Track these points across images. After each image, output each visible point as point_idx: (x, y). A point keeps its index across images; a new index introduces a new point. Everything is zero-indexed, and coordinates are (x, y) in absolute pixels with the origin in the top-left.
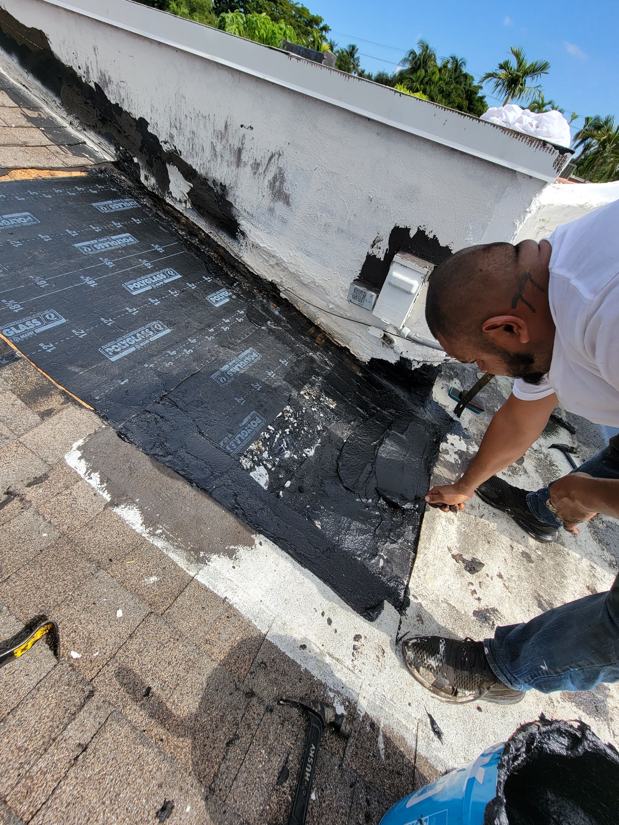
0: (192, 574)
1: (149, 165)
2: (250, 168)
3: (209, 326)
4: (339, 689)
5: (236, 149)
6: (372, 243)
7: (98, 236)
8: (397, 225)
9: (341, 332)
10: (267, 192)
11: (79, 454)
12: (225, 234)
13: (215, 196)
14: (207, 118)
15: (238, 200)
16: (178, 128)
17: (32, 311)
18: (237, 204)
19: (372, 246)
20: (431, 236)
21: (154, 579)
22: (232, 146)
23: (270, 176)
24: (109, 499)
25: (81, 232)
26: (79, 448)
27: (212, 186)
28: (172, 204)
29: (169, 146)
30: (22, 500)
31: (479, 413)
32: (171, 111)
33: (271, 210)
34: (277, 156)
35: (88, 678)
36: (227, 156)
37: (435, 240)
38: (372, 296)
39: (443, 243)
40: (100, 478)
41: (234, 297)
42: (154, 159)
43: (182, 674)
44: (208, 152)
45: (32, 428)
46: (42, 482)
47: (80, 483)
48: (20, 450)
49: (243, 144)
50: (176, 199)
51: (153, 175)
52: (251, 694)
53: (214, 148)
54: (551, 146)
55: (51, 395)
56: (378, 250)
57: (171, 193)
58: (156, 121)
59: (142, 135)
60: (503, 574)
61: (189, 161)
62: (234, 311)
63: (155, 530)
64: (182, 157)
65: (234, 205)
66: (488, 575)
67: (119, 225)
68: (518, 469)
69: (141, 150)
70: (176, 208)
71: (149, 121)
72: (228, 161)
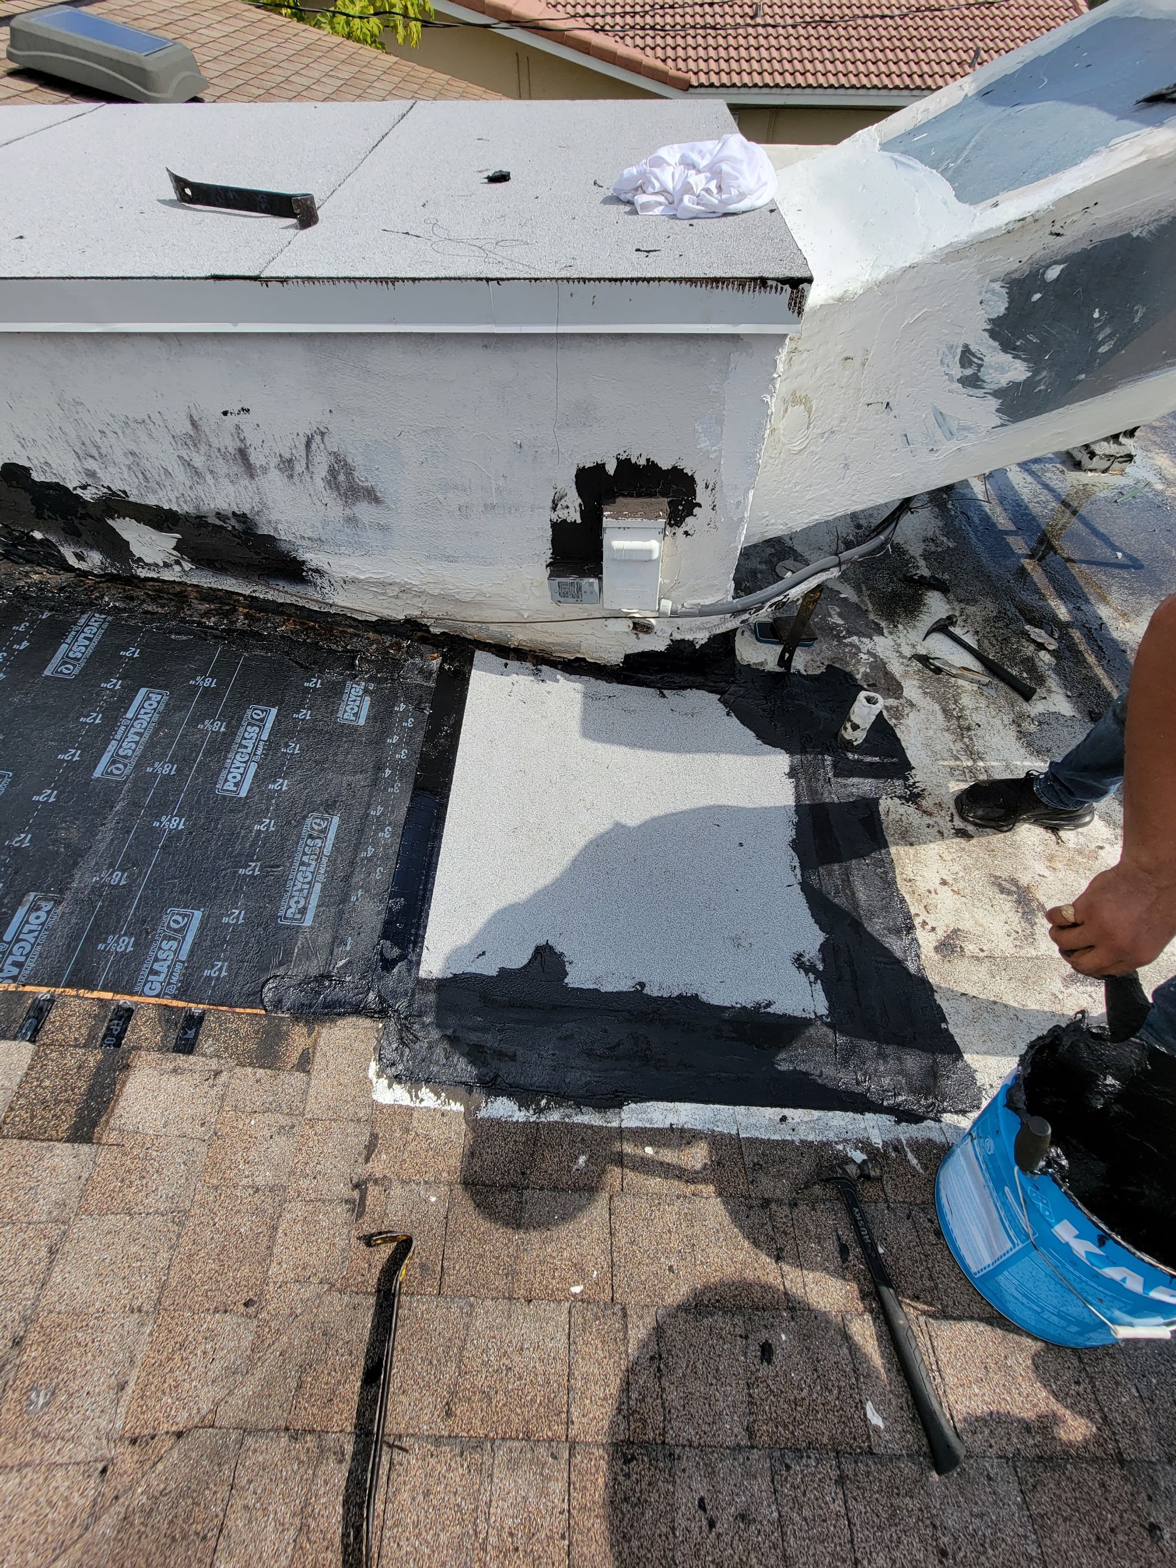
0: (615, 1124)
1: (73, 534)
2: (277, 472)
3: (379, 769)
4: (844, 1136)
5: (233, 452)
6: (551, 504)
7: (107, 731)
8: (581, 466)
9: (559, 640)
10: (329, 496)
11: (384, 1082)
12: (281, 584)
13: (234, 536)
14: (148, 421)
15: (280, 526)
16: (97, 456)
17: (148, 933)
18: (282, 533)
19: (554, 509)
20: (642, 462)
21: (582, 1160)
22: (223, 450)
23: (321, 471)
24: (462, 1109)
25: (80, 743)
26: (379, 1076)
27: (218, 522)
28: (154, 575)
29: (94, 491)
30: (376, 1182)
31: (812, 645)
32: (65, 434)
33: (352, 520)
34: (318, 438)
35: (608, 1300)
36: (221, 467)
37: (652, 466)
38: (591, 584)
39: (665, 465)
40: (432, 1091)
41: (371, 687)
42: (77, 522)
43: (690, 1233)
44: (181, 475)
45: (305, 1092)
46: (375, 1146)
47: (415, 1115)
48: (319, 1128)
49: (242, 441)
50: (157, 565)
51: (92, 548)
52: (766, 1203)
53: (188, 464)
54: (774, 283)
55: (287, 1033)
56: (566, 511)
57: (140, 559)
58: (42, 461)
59: (26, 490)
60: (945, 877)
61: (151, 501)
62: (390, 713)
63: (538, 1104)
64: (132, 499)
65: (277, 536)
66: (930, 892)
67: (115, 684)
68: (900, 708)
69: (39, 516)
70: (166, 578)
71: (27, 464)
72: (228, 475)
